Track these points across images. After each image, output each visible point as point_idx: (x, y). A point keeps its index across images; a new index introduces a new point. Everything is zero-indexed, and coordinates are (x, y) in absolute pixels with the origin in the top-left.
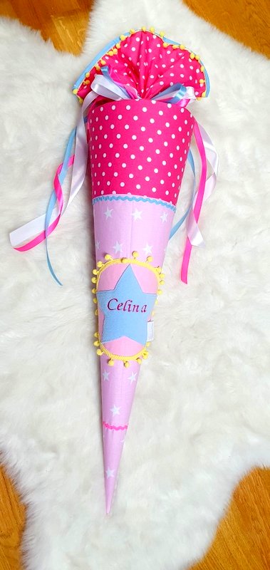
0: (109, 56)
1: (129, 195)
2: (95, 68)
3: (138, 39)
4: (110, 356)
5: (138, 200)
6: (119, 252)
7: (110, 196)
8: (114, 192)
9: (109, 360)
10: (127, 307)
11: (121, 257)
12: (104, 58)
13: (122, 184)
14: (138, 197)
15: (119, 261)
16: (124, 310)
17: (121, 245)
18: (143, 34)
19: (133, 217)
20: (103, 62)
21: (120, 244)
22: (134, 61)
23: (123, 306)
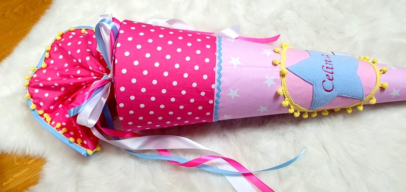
0: (51, 122)
1: (216, 69)
2: (64, 134)
3: (37, 91)
4: (377, 88)
5: (221, 61)
6: (275, 80)
7: (216, 91)
8: (213, 86)
9: (382, 89)
10: (330, 71)
11: (279, 77)
12: (54, 126)
13: (205, 77)
14: (217, 61)
15: (284, 80)
16: (332, 73)
17: (267, 77)
18: (32, 85)
19: (238, 66)
20: (58, 125)
21: (266, 79)
22: (59, 94)
23: (328, 74)
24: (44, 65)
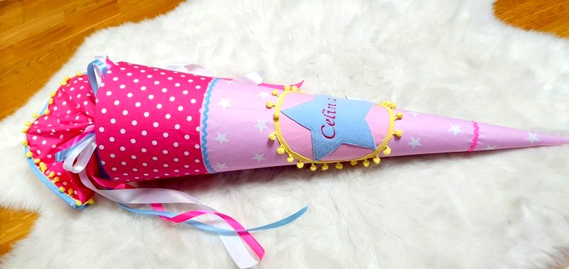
1: (202, 111)
3: (35, 138)
4: (390, 136)
5: (208, 103)
6: (267, 124)
7: (202, 134)
8: (198, 129)
9: (397, 137)
10: (332, 115)
11: (272, 121)
12: (47, 175)
13: (189, 119)
14: (205, 102)
15: (278, 124)
16: (334, 118)
17: (259, 121)
19: (226, 108)
20: (52, 174)
21: (257, 123)
23: (329, 118)
24: (47, 112)
